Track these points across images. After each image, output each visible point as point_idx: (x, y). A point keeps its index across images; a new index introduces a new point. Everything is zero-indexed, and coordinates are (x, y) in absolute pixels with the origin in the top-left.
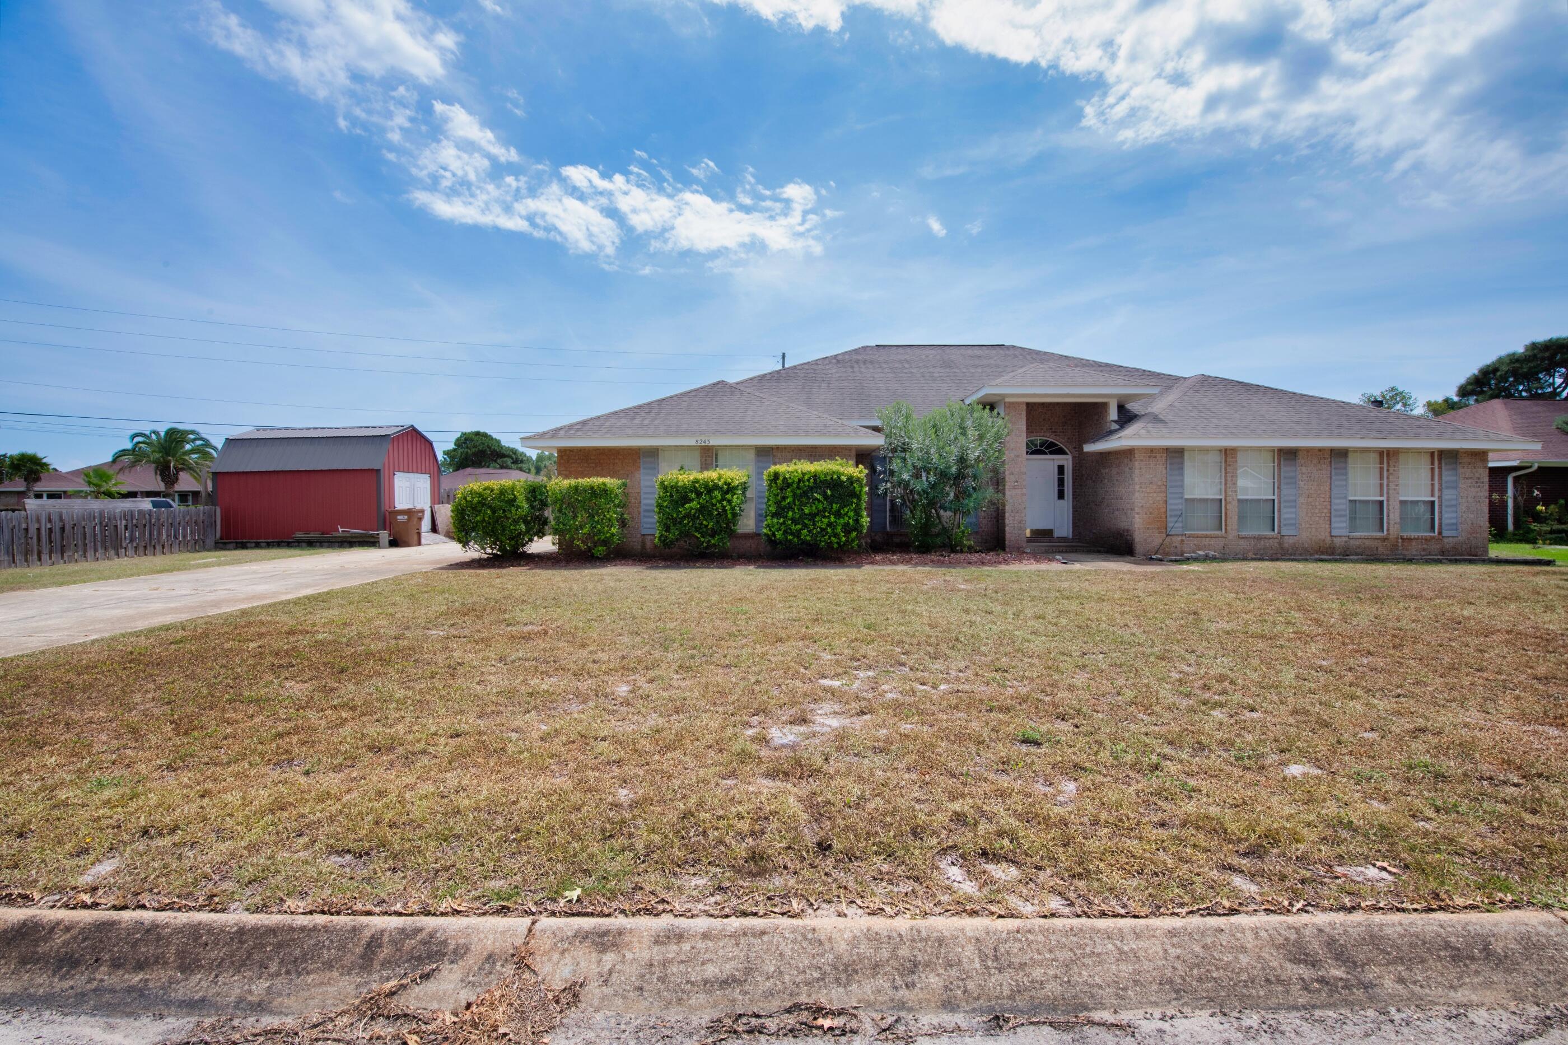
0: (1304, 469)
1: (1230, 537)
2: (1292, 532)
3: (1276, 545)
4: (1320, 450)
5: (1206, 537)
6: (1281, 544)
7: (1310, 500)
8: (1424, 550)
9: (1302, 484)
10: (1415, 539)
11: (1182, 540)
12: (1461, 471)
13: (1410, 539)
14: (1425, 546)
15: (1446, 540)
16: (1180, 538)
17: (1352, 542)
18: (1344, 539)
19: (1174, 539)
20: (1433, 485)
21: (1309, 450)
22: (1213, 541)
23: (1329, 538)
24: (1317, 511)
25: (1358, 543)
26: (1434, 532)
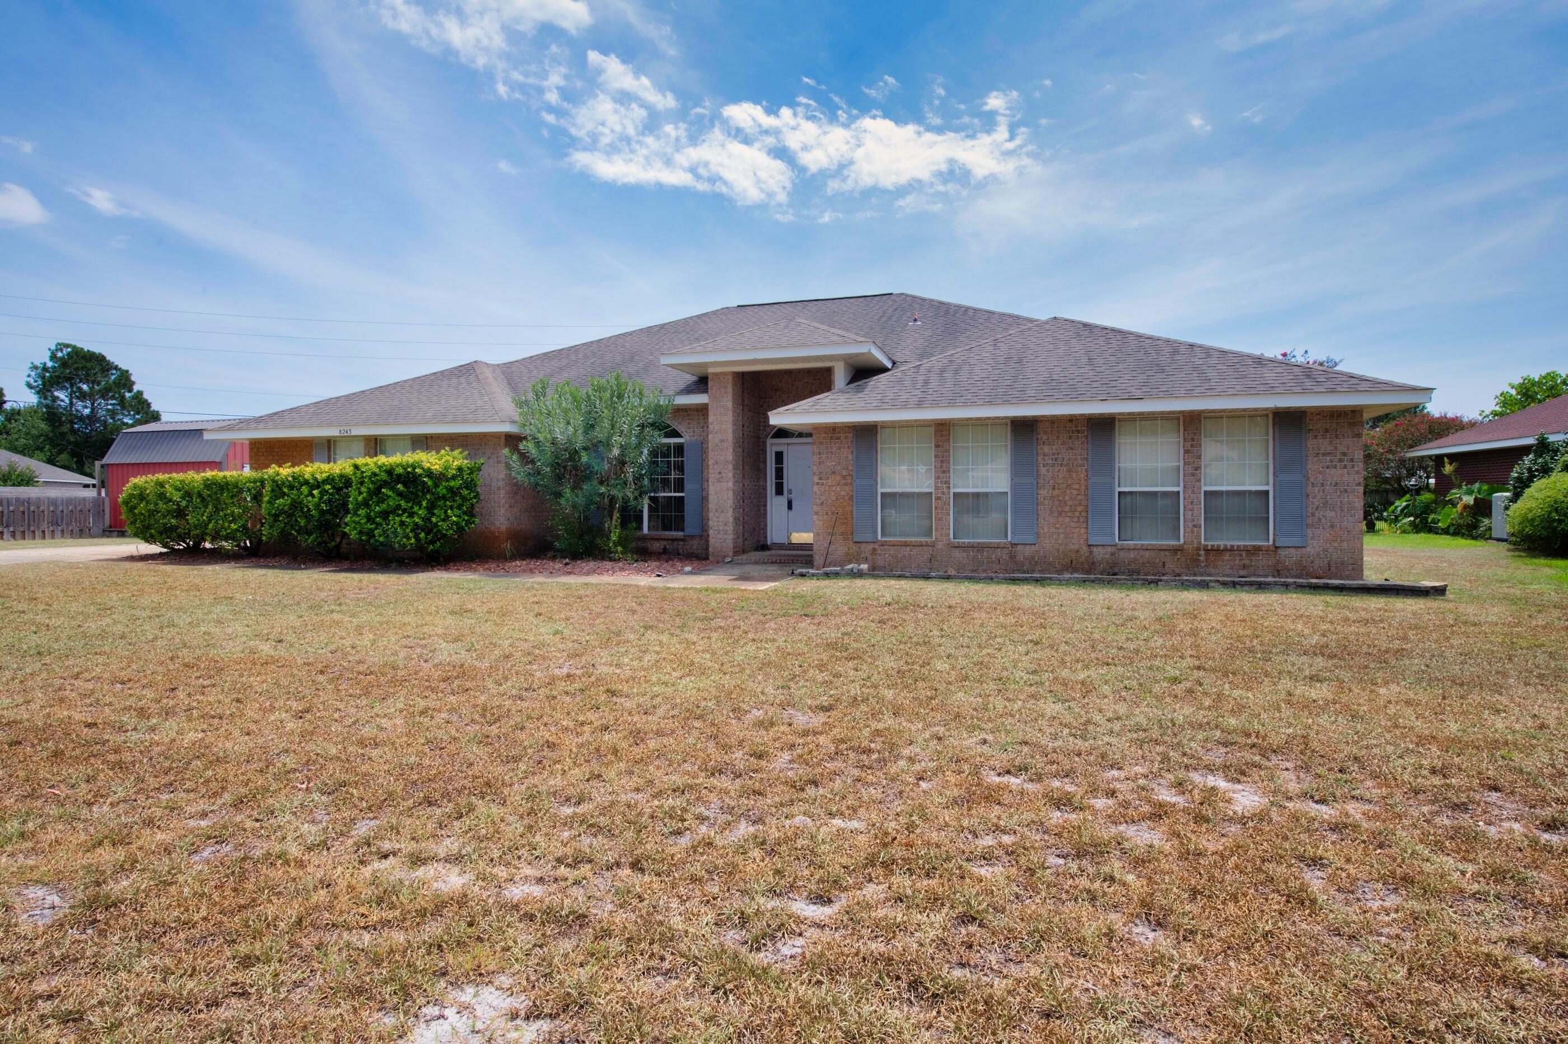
0: (1046, 449)
1: (940, 545)
2: (1029, 539)
3: (1006, 557)
4: (1072, 419)
5: (906, 544)
6: (1012, 556)
7: (1056, 492)
8: (1244, 567)
9: (1043, 470)
10: (1226, 550)
11: (874, 549)
12: (1311, 443)
13: (1218, 551)
14: (1247, 562)
15: (1283, 553)
16: (870, 547)
17: (1122, 553)
18: (1109, 549)
19: (863, 546)
20: (1268, 465)
21: (1054, 421)
22: (915, 551)
23: (1085, 548)
24: (1067, 509)
25: (1132, 555)
26: (1268, 540)
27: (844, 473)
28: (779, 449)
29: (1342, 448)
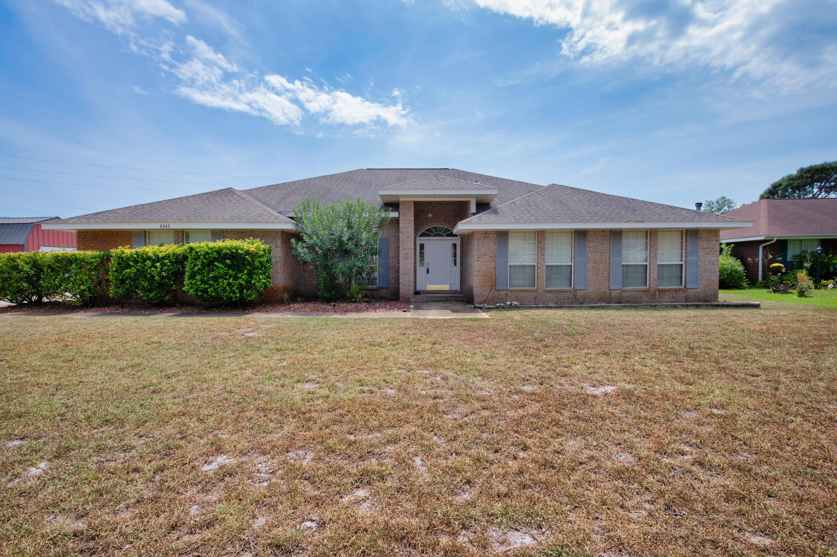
0: (591, 244)
1: (540, 291)
2: (583, 287)
3: (572, 296)
4: (603, 230)
5: (523, 291)
6: (575, 296)
7: (595, 265)
8: (674, 298)
9: (590, 255)
10: (667, 290)
11: (507, 294)
12: (700, 243)
13: (664, 291)
14: (675, 295)
15: (689, 291)
16: (505, 292)
17: (624, 293)
18: (618, 291)
19: (501, 292)
20: (682, 253)
21: (595, 231)
22: (528, 294)
23: (608, 291)
24: (600, 273)
25: (628, 294)
26: (682, 285)
27: (491, 255)
28: (422, 242)
29: (712, 246)
